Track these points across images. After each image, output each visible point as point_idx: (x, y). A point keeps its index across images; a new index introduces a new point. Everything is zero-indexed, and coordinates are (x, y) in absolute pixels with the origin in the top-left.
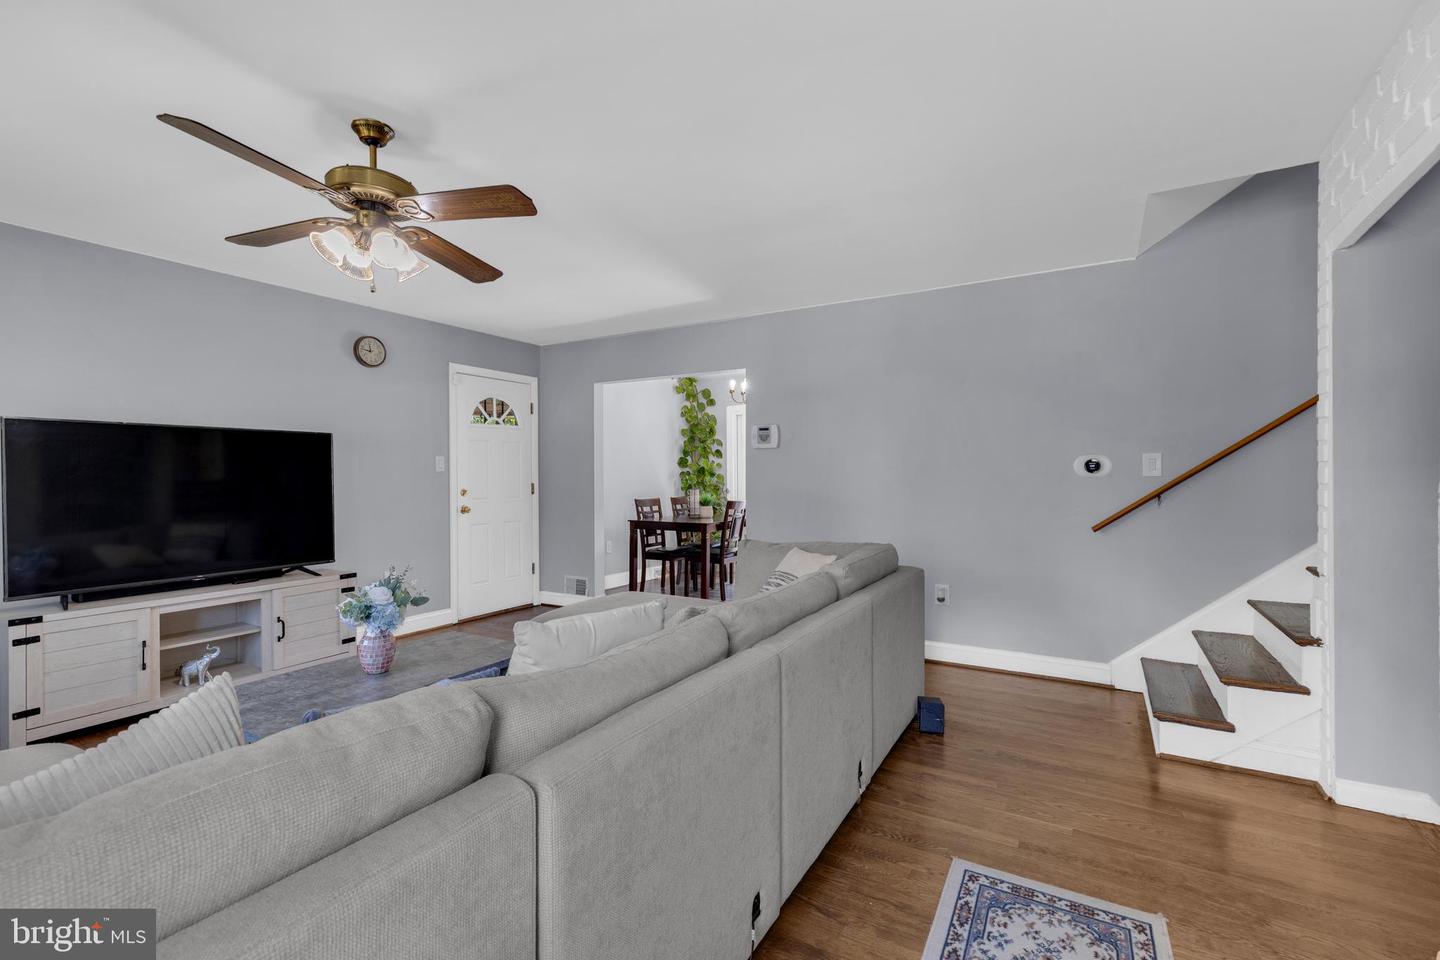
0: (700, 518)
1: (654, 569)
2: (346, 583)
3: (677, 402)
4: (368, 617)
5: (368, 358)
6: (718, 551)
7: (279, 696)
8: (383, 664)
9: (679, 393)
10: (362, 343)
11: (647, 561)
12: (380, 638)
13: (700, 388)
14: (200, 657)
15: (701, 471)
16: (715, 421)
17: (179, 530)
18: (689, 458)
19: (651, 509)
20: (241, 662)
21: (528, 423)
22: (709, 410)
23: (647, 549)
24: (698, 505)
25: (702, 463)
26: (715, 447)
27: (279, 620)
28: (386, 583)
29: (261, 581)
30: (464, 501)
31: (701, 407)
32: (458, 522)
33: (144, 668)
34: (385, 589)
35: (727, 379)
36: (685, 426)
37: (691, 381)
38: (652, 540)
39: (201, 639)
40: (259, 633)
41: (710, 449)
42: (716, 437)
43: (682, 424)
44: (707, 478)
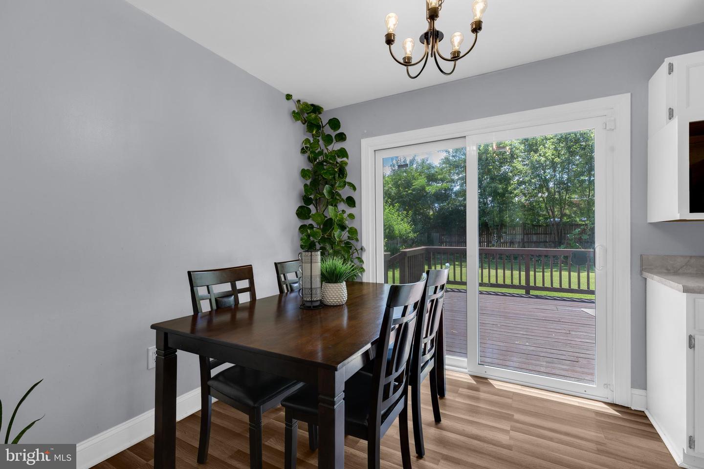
9: (297, 119)
13: (325, 116)
15: (328, 224)
18: (312, 207)
19: (234, 286)
22: (339, 145)
25: (330, 212)
26: (346, 192)
31: (328, 141)
36: (308, 166)
37: (316, 108)
41: (339, 195)
42: (348, 179)
43: (300, 162)
44: (337, 233)
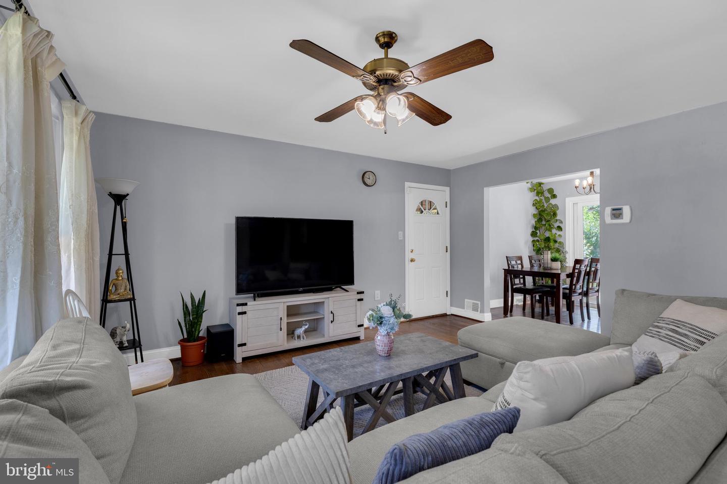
0: (551, 269)
1: (518, 299)
2: (359, 296)
3: (531, 197)
4: (381, 323)
5: (368, 182)
6: (567, 291)
7: (338, 363)
8: (388, 351)
9: (531, 192)
10: (365, 175)
11: (514, 294)
12: (386, 336)
13: (545, 188)
14: (301, 327)
15: (548, 239)
16: (558, 209)
17: (293, 265)
18: (538, 231)
19: (517, 262)
20: (316, 330)
21: (446, 213)
22: (553, 202)
23: (514, 287)
24: (549, 261)
25: (547, 234)
26: (557, 224)
27: (332, 313)
28: (389, 304)
29: (325, 293)
30: (412, 256)
31: (547, 199)
32: (409, 266)
33: (281, 330)
34: (388, 307)
35: (574, 179)
36: (536, 212)
37: (540, 184)
38: (517, 281)
39: (302, 318)
40: (324, 318)
41: (553, 225)
42: (558, 218)
43: (533, 211)
44: (552, 244)
